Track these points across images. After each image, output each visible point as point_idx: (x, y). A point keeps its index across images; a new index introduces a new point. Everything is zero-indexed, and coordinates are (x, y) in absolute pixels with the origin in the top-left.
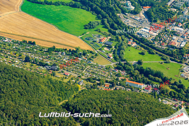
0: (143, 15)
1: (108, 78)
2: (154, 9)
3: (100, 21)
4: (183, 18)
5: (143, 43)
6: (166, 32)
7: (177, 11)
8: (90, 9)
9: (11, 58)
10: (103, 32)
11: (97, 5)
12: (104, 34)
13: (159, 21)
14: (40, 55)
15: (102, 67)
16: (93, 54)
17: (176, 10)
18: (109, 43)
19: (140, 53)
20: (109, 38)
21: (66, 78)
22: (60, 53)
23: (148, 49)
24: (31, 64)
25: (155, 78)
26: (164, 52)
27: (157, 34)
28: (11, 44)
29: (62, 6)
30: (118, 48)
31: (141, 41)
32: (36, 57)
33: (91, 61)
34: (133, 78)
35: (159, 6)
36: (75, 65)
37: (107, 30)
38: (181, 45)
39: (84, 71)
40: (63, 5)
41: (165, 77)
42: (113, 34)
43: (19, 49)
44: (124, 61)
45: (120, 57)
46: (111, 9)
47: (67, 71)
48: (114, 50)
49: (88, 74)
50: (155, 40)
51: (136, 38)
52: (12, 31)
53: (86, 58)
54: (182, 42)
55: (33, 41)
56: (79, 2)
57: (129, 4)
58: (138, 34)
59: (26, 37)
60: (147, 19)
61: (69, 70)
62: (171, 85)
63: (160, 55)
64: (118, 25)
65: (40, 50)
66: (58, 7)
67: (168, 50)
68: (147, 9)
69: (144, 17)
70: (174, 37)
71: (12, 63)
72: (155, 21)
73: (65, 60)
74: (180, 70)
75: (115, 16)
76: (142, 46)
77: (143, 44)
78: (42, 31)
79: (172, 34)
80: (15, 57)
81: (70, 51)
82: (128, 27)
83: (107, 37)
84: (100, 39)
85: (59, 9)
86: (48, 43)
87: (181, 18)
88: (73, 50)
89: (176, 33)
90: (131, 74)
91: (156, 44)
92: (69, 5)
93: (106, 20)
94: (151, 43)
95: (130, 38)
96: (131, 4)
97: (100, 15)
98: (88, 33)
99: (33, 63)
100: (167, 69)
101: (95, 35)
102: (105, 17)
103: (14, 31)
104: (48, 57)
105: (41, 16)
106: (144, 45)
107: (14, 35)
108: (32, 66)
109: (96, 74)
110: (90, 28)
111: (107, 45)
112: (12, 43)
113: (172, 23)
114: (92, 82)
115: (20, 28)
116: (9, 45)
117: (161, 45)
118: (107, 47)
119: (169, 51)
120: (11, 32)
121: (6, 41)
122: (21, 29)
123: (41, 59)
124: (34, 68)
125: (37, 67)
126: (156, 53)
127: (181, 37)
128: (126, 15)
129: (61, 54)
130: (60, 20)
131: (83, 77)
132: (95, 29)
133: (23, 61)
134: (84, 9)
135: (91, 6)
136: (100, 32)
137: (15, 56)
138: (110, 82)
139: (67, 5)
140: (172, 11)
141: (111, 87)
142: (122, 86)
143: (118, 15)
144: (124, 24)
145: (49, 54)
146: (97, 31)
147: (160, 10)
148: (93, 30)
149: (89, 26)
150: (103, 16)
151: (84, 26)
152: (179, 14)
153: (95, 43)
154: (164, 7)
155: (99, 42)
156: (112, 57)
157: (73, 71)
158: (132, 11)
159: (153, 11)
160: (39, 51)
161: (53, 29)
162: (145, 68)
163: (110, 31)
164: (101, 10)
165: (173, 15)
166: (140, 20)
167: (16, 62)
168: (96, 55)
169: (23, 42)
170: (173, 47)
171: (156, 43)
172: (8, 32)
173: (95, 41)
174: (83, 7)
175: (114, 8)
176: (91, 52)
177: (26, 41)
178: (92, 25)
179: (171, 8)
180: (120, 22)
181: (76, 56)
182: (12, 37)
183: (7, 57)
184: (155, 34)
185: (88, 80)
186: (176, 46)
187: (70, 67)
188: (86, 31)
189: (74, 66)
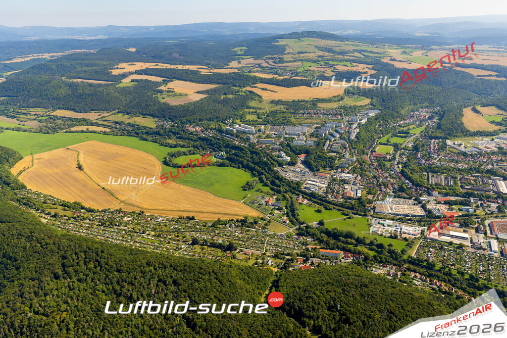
0: (302, 166)
1: (295, 249)
2: (312, 157)
3: (257, 179)
4: (347, 163)
5: (315, 198)
6: (335, 181)
7: (337, 155)
8: (241, 166)
9: (174, 242)
10: (266, 191)
11: (248, 161)
12: (268, 194)
13: (321, 170)
14: (206, 232)
15: (282, 236)
16: (265, 220)
17: (335, 154)
18: (277, 204)
19: (316, 211)
20: (275, 197)
21: (249, 259)
22: (228, 225)
23: (323, 205)
24: (200, 247)
25: (347, 241)
26: (342, 205)
27: (327, 186)
28: (167, 224)
29: (209, 167)
30: (289, 209)
31: (312, 196)
32: (203, 237)
33: (266, 230)
34: (324, 245)
35: (316, 153)
36: (251, 238)
37: (269, 188)
38: (358, 195)
39: (265, 245)
40: (209, 165)
41: (358, 237)
42: (277, 192)
43: (179, 229)
44: (303, 223)
45: (297, 220)
46: (266, 164)
47: (246, 248)
48: (287, 212)
49: (271, 248)
50: (326, 193)
51: (304, 193)
52: (161, 206)
53: (260, 227)
54: (357, 190)
55: (191, 215)
56: (225, 159)
57: (283, 155)
58: (305, 188)
59: (180, 211)
60: (307, 170)
61: (248, 247)
62: (368, 247)
63: (339, 210)
64: (279, 181)
65: (204, 226)
66: (204, 168)
67: (346, 202)
68: (302, 157)
69: (304, 167)
70: (346, 186)
71: (177, 249)
72: (318, 170)
73: (237, 234)
74: (368, 225)
75: (273, 170)
76: (315, 202)
77: (315, 200)
78: (197, 201)
79: (342, 183)
80: (178, 240)
81: (237, 221)
82: (292, 182)
83: (272, 197)
84: (265, 200)
85: (206, 171)
86: (208, 214)
87: (344, 162)
88: (241, 220)
89: (346, 181)
90: (318, 239)
91: (330, 198)
92: (216, 165)
93: (264, 176)
94: (324, 197)
95: (298, 195)
96: (285, 154)
97: (254, 172)
98: (249, 195)
99: (203, 245)
100: (354, 226)
101: (259, 197)
102: (262, 174)
103: (164, 206)
104: (217, 234)
105: (189, 182)
106: (317, 201)
107: (166, 210)
108: (203, 249)
109: (281, 247)
110: (249, 189)
111: (277, 207)
112: (168, 222)
113: (337, 169)
114: (281, 259)
115: (169, 201)
116: (166, 226)
117: (335, 198)
118: (277, 209)
119: (347, 204)
120: (161, 208)
121: (159, 220)
122: (171, 202)
123: (210, 238)
124: (206, 252)
125: (209, 249)
126: (334, 208)
127: (353, 184)
128: (283, 167)
129: (229, 227)
130: (212, 184)
131: (268, 254)
132: (256, 189)
133: (190, 244)
134: (234, 167)
135: (242, 163)
136: (262, 192)
137: (178, 238)
138: (301, 256)
139: (213, 165)
140: (332, 157)
141: (305, 261)
142: (317, 258)
143: (275, 169)
144: (285, 179)
145: (216, 229)
146: (258, 191)
147: (318, 156)
148: (252, 190)
149: (248, 187)
150: (258, 172)
151: (242, 187)
152: (340, 159)
153: (263, 207)
154: (321, 152)
155: (266, 205)
156: (288, 222)
157: (253, 247)
158: (289, 162)
159: (311, 159)
160: (202, 227)
161: (209, 197)
162: (330, 229)
163: (272, 189)
164: (254, 166)
165: (334, 160)
166: (301, 171)
167: (183, 247)
168: (269, 221)
169: (179, 218)
170: (350, 198)
171: (329, 196)
172: (157, 208)
173: (262, 205)
174: (233, 165)
175: (269, 162)
176: (262, 219)
177: (183, 217)
178: (251, 185)
179: (329, 152)
180: (281, 177)
181: (247, 227)
182: (164, 214)
183: (169, 243)
184: (325, 186)
185: (276, 256)
186: (352, 196)
187: (248, 243)
188: (246, 193)
189: (252, 241)
